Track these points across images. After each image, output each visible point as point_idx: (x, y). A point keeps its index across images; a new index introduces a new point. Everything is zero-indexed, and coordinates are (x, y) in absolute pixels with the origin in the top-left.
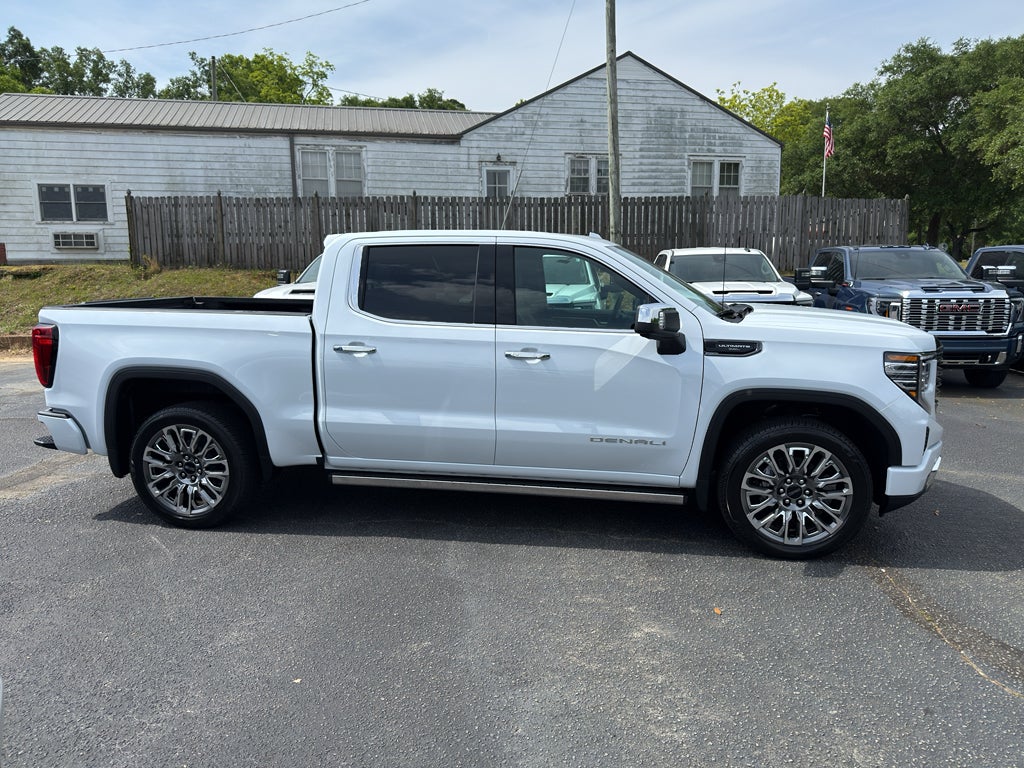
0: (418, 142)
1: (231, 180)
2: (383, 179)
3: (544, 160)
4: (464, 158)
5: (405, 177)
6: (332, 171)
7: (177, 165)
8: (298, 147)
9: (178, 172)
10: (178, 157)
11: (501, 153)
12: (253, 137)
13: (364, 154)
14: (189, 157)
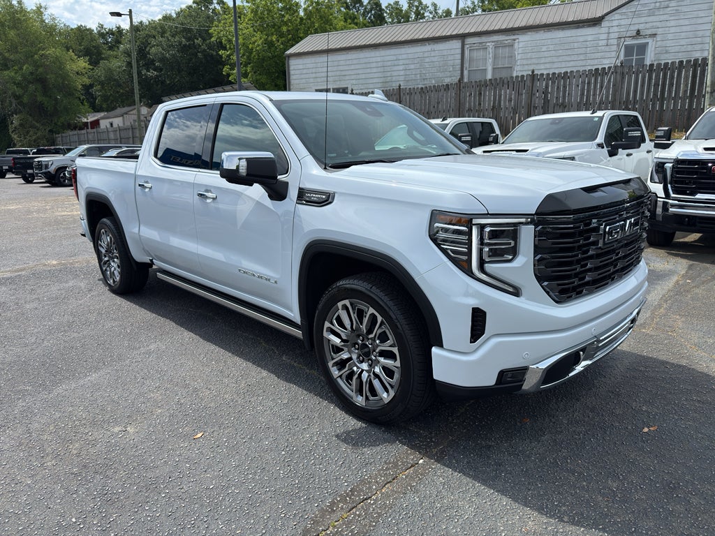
0: (563, 29)
1: (421, 76)
2: (529, 63)
3: (688, 28)
4: (605, 36)
5: (547, 60)
6: (490, 61)
7: (388, 69)
8: (468, 46)
9: (389, 74)
10: (389, 63)
11: (641, 27)
12: (437, 43)
13: (516, 45)
14: (396, 62)
